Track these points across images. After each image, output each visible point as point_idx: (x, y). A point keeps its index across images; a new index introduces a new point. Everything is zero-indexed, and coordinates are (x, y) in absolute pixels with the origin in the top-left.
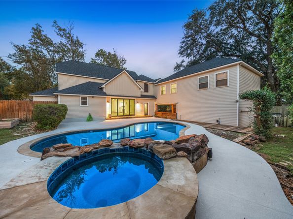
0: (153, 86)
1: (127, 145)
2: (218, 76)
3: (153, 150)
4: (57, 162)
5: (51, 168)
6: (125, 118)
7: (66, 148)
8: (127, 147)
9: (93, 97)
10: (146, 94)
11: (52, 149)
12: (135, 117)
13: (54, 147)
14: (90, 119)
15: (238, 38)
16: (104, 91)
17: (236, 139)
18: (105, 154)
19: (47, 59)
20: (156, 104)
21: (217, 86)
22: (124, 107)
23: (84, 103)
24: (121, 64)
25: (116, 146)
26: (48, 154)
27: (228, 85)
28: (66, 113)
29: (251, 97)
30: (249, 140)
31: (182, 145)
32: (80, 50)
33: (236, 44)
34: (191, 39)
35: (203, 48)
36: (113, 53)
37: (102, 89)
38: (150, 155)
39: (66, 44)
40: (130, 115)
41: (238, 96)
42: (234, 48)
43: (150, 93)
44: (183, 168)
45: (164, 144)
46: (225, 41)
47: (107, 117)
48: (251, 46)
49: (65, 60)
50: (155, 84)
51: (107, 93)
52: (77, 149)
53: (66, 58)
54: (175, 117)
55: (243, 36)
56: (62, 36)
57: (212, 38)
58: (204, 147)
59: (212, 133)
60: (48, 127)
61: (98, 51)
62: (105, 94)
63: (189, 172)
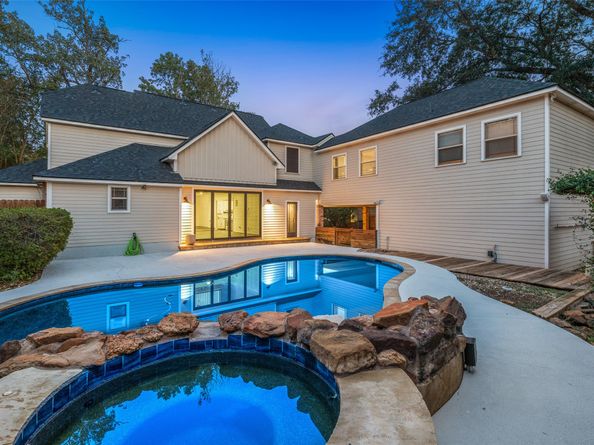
0: (312, 155)
1: (237, 329)
2: (492, 129)
3: (312, 346)
4: (40, 386)
5: (22, 405)
6: (232, 245)
7: (66, 342)
8: (239, 337)
9: (144, 187)
10: (291, 177)
11: (25, 344)
12: (260, 243)
13: (31, 340)
14: (135, 248)
15: (545, 20)
16: (175, 169)
17: (544, 308)
18: (175, 356)
19: (18, 82)
20: (320, 206)
21: (487, 156)
22: (230, 212)
23: (119, 204)
24: (224, 94)
25: (207, 331)
26: (15, 359)
27: (520, 154)
28: (68, 233)
29: (584, 187)
30: (577, 312)
31: (392, 331)
32: (111, 54)
33: (542, 38)
34: (417, 27)
35: (450, 50)
36: (201, 64)
37: (169, 164)
38: (302, 358)
39: (72, 39)
40: (246, 237)
41: (547, 186)
42: (535, 49)
43: (304, 174)
44: (395, 400)
45: (340, 328)
46: (511, 31)
47: (183, 241)
48: (581, 42)
49: (67, 82)
50: (318, 148)
51: (184, 177)
52: (96, 345)
53: (69, 77)
54: (371, 242)
55: (561, 16)
56: (59, 17)
57: (473, 23)
58: (453, 336)
59: (474, 288)
60: (16, 272)
61: (158, 58)
62: (177, 179)
63: (412, 414)
